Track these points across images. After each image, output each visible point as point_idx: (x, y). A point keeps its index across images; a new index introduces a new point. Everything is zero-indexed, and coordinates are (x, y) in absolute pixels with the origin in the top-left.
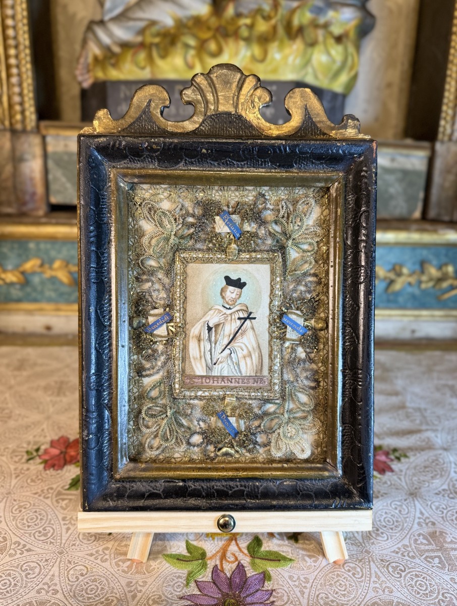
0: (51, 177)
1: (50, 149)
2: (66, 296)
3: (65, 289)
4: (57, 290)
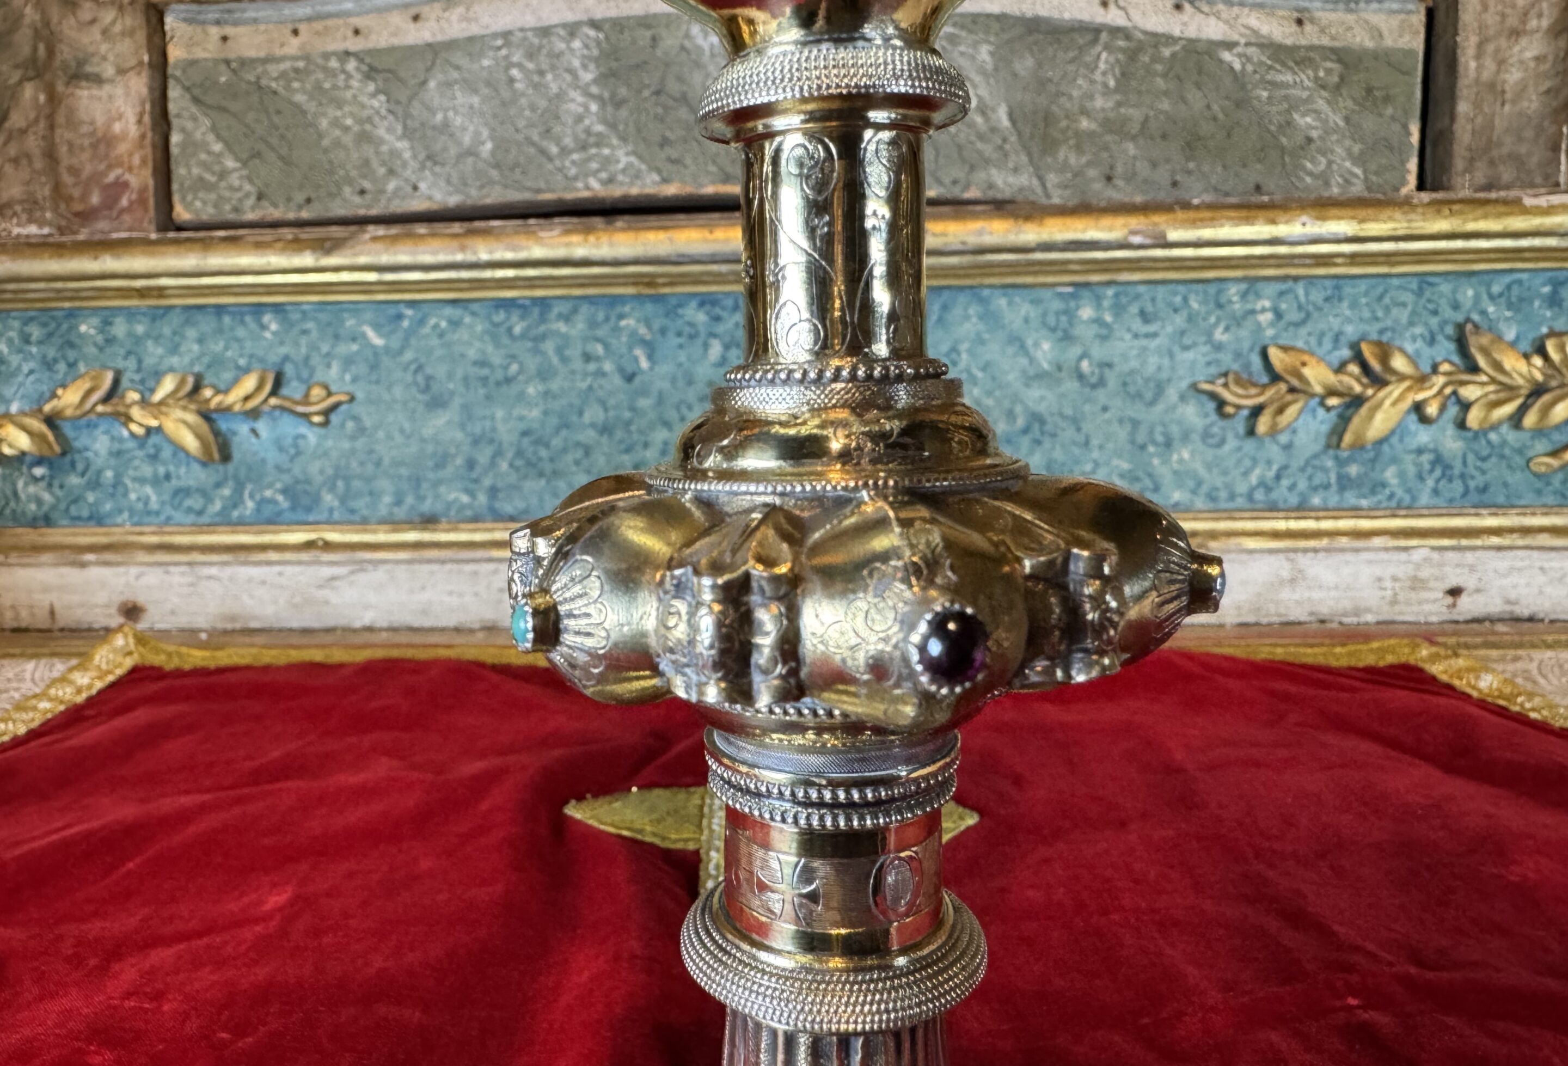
2: (195, 502)
3: (197, 476)
4: (168, 477)
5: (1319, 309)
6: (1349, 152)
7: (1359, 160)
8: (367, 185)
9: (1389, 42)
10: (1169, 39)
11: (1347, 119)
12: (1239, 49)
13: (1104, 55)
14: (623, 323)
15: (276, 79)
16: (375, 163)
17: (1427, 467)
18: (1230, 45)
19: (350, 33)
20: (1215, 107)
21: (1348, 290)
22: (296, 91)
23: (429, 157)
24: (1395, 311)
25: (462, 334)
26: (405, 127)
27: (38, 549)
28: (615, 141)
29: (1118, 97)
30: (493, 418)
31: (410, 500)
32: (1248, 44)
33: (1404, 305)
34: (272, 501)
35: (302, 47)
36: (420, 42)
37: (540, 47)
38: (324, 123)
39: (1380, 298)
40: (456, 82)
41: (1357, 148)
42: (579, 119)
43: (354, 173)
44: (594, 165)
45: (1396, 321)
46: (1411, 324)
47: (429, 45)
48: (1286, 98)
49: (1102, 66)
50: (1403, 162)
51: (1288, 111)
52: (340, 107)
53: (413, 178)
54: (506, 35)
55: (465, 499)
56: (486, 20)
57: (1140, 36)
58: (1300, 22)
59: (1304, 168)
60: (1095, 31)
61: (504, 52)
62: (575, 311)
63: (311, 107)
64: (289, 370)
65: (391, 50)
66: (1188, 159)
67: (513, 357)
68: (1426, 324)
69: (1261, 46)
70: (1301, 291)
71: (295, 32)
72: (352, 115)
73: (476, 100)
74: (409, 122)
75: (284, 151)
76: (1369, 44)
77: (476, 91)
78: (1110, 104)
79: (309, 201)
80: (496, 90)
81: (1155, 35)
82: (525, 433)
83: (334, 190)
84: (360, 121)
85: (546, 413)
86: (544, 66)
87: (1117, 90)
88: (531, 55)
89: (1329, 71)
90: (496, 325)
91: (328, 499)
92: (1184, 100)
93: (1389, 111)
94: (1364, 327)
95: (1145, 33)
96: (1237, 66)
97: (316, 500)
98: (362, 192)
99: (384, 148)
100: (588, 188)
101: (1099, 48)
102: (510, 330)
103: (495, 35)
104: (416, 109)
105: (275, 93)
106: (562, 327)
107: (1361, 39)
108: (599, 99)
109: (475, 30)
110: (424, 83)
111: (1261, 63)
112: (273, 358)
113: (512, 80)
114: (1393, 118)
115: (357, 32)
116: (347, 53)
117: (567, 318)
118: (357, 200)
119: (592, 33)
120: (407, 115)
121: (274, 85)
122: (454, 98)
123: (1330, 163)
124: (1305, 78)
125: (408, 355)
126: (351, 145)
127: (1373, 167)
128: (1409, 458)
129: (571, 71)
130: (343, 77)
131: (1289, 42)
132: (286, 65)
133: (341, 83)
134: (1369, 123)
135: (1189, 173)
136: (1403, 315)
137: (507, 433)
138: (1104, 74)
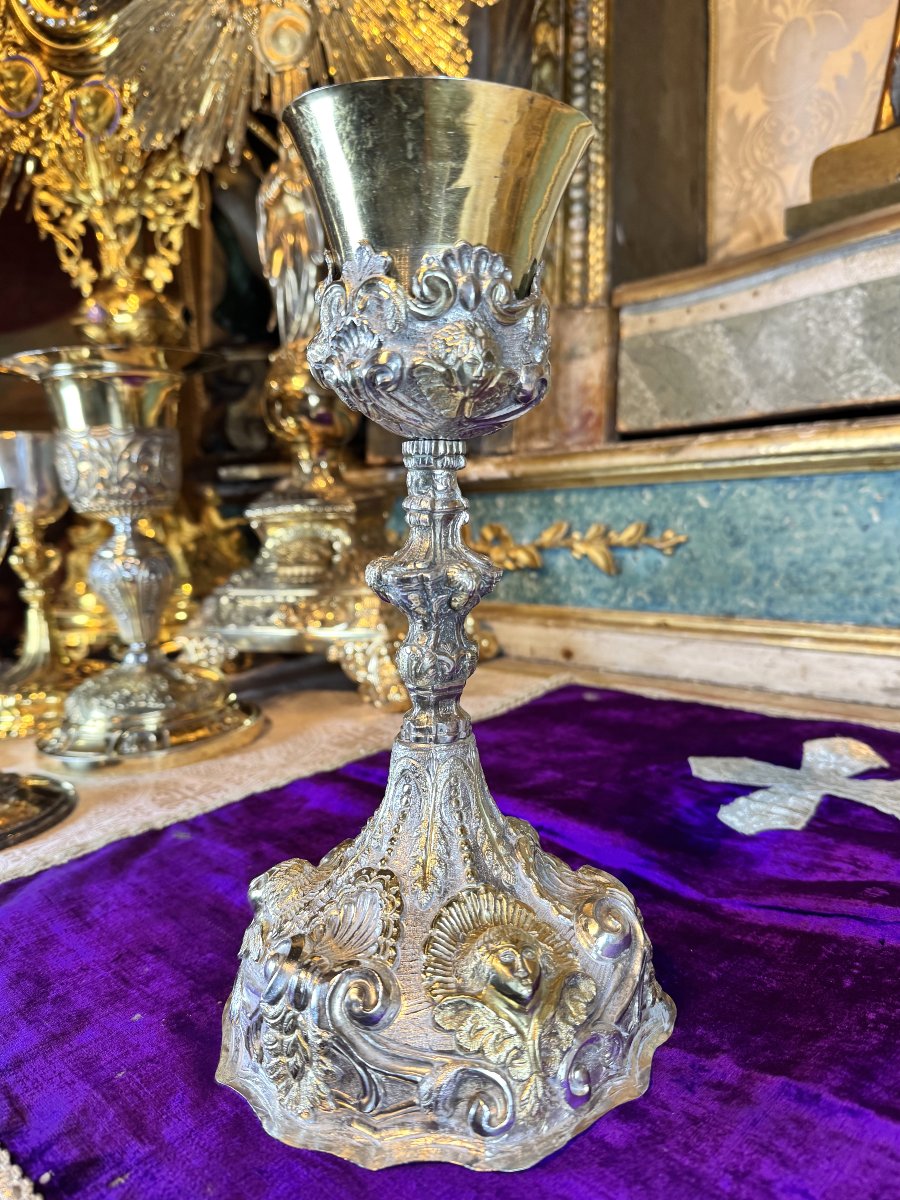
0: (622, 383)
1: (626, 332)
2: (603, 596)
3: (603, 581)
4: (590, 582)
8: (721, 402)
14: (862, 490)
15: (676, 342)
16: (726, 389)
19: (718, 309)
22: (687, 347)
23: (757, 383)
25: (755, 500)
26: (744, 364)
27: (529, 615)
28: (871, 364)
30: (771, 553)
31: (718, 603)
34: (641, 599)
35: (691, 320)
36: (756, 310)
37: (826, 306)
38: (700, 366)
40: (776, 333)
42: (848, 351)
43: (714, 395)
44: (856, 382)
47: (761, 311)
52: (709, 355)
53: (747, 397)
54: (806, 300)
55: (751, 604)
56: (794, 291)
61: (804, 312)
62: (829, 483)
63: (694, 356)
64: (655, 522)
65: (740, 317)
67: (787, 514)
71: (689, 312)
72: (716, 359)
73: (786, 344)
74: (747, 361)
75: (677, 385)
77: (786, 338)
79: (688, 414)
80: (798, 337)
82: (792, 564)
83: (702, 406)
84: (719, 363)
85: (807, 551)
86: (828, 318)
88: (821, 310)
90: (776, 493)
91: (672, 599)
97: (665, 598)
98: (718, 406)
99: (732, 379)
100: (851, 398)
102: (785, 497)
103: (799, 301)
104: (751, 352)
105: (675, 350)
106: (820, 494)
108: (863, 337)
109: (788, 298)
110: (756, 335)
112: (647, 515)
113: (807, 329)
115: (722, 307)
116: (716, 321)
117: (824, 487)
118: (715, 412)
119: (859, 292)
120: (745, 357)
121: (674, 345)
122: (774, 343)
125: (722, 513)
126: (714, 378)
129: (846, 320)
130: (712, 336)
132: (682, 333)
133: (711, 340)
137: (780, 563)
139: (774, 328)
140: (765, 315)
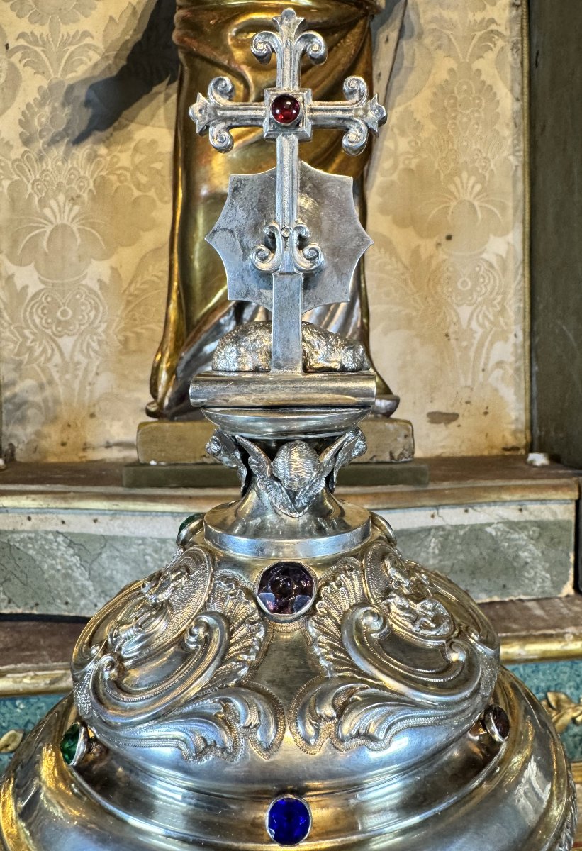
5: (529, 676)
6: (543, 567)
7: (548, 571)
8: (69, 600)
9: (560, 517)
10: (462, 527)
11: (543, 553)
12: (494, 526)
13: (433, 540)
15: (19, 542)
16: (73, 590)
17: (578, 742)
18: (490, 525)
19: (60, 523)
20: (484, 554)
21: (542, 667)
22: (30, 548)
23: (103, 592)
24: (562, 675)
26: (89, 575)
29: (440, 558)
32: (498, 523)
33: (565, 673)
35: (33, 525)
36: (98, 533)
37: (161, 548)
38: (46, 567)
39: (555, 670)
40: (117, 557)
41: (547, 565)
43: (62, 594)
45: (562, 679)
46: (569, 681)
47: (103, 536)
48: (516, 545)
49: (432, 545)
50: (568, 570)
51: (517, 551)
52: (54, 559)
53: (95, 601)
54: (143, 539)
56: (132, 529)
57: (448, 528)
58: (521, 510)
59: (525, 577)
60: (427, 531)
61: (142, 547)
63: (39, 558)
65: (82, 535)
66: (473, 579)
68: (575, 681)
69: (504, 523)
70: (521, 670)
71: (29, 519)
72: (61, 564)
73: (128, 568)
74: (92, 572)
75: (23, 579)
76: (552, 519)
77: (128, 564)
78: (437, 561)
79: (37, 604)
80: (139, 565)
81: (456, 526)
83: (52, 601)
84: (64, 567)
86: (163, 558)
87: (439, 555)
88: (156, 551)
89: (534, 531)
92: (469, 552)
93: (561, 548)
94: (549, 683)
95: (452, 526)
96: (494, 533)
98: (67, 603)
99: (79, 583)
101: (430, 537)
103: (138, 538)
104: (95, 566)
105: (18, 549)
107: (547, 516)
109: (127, 533)
110: (100, 554)
111: (504, 531)
113: (146, 562)
114: (562, 551)
115: (63, 522)
116: (58, 532)
118: (64, 607)
120: (90, 569)
121: (17, 545)
122: (116, 565)
123: (536, 573)
124: (524, 535)
126: (60, 579)
127: (555, 573)
128: (570, 739)
130: (56, 544)
131: (516, 520)
132: (26, 535)
133: (55, 547)
134: (552, 554)
135: (473, 585)
136: (565, 677)
138: (434, 548)
139: (117, 553)
140: (106, 540)
